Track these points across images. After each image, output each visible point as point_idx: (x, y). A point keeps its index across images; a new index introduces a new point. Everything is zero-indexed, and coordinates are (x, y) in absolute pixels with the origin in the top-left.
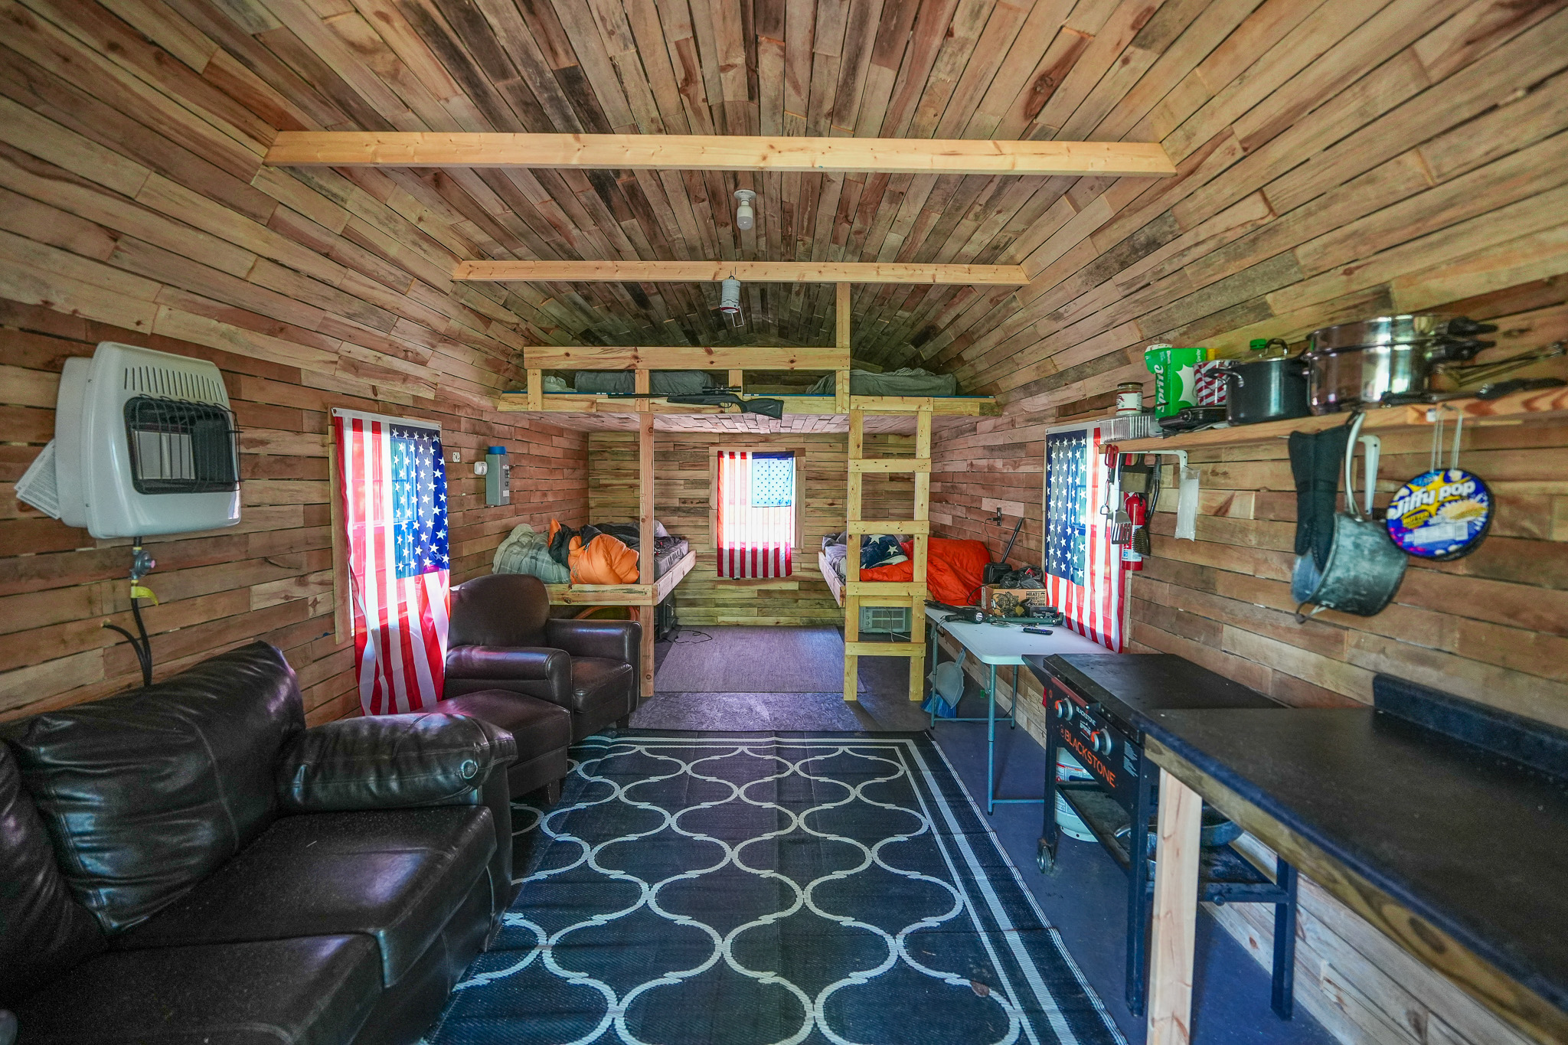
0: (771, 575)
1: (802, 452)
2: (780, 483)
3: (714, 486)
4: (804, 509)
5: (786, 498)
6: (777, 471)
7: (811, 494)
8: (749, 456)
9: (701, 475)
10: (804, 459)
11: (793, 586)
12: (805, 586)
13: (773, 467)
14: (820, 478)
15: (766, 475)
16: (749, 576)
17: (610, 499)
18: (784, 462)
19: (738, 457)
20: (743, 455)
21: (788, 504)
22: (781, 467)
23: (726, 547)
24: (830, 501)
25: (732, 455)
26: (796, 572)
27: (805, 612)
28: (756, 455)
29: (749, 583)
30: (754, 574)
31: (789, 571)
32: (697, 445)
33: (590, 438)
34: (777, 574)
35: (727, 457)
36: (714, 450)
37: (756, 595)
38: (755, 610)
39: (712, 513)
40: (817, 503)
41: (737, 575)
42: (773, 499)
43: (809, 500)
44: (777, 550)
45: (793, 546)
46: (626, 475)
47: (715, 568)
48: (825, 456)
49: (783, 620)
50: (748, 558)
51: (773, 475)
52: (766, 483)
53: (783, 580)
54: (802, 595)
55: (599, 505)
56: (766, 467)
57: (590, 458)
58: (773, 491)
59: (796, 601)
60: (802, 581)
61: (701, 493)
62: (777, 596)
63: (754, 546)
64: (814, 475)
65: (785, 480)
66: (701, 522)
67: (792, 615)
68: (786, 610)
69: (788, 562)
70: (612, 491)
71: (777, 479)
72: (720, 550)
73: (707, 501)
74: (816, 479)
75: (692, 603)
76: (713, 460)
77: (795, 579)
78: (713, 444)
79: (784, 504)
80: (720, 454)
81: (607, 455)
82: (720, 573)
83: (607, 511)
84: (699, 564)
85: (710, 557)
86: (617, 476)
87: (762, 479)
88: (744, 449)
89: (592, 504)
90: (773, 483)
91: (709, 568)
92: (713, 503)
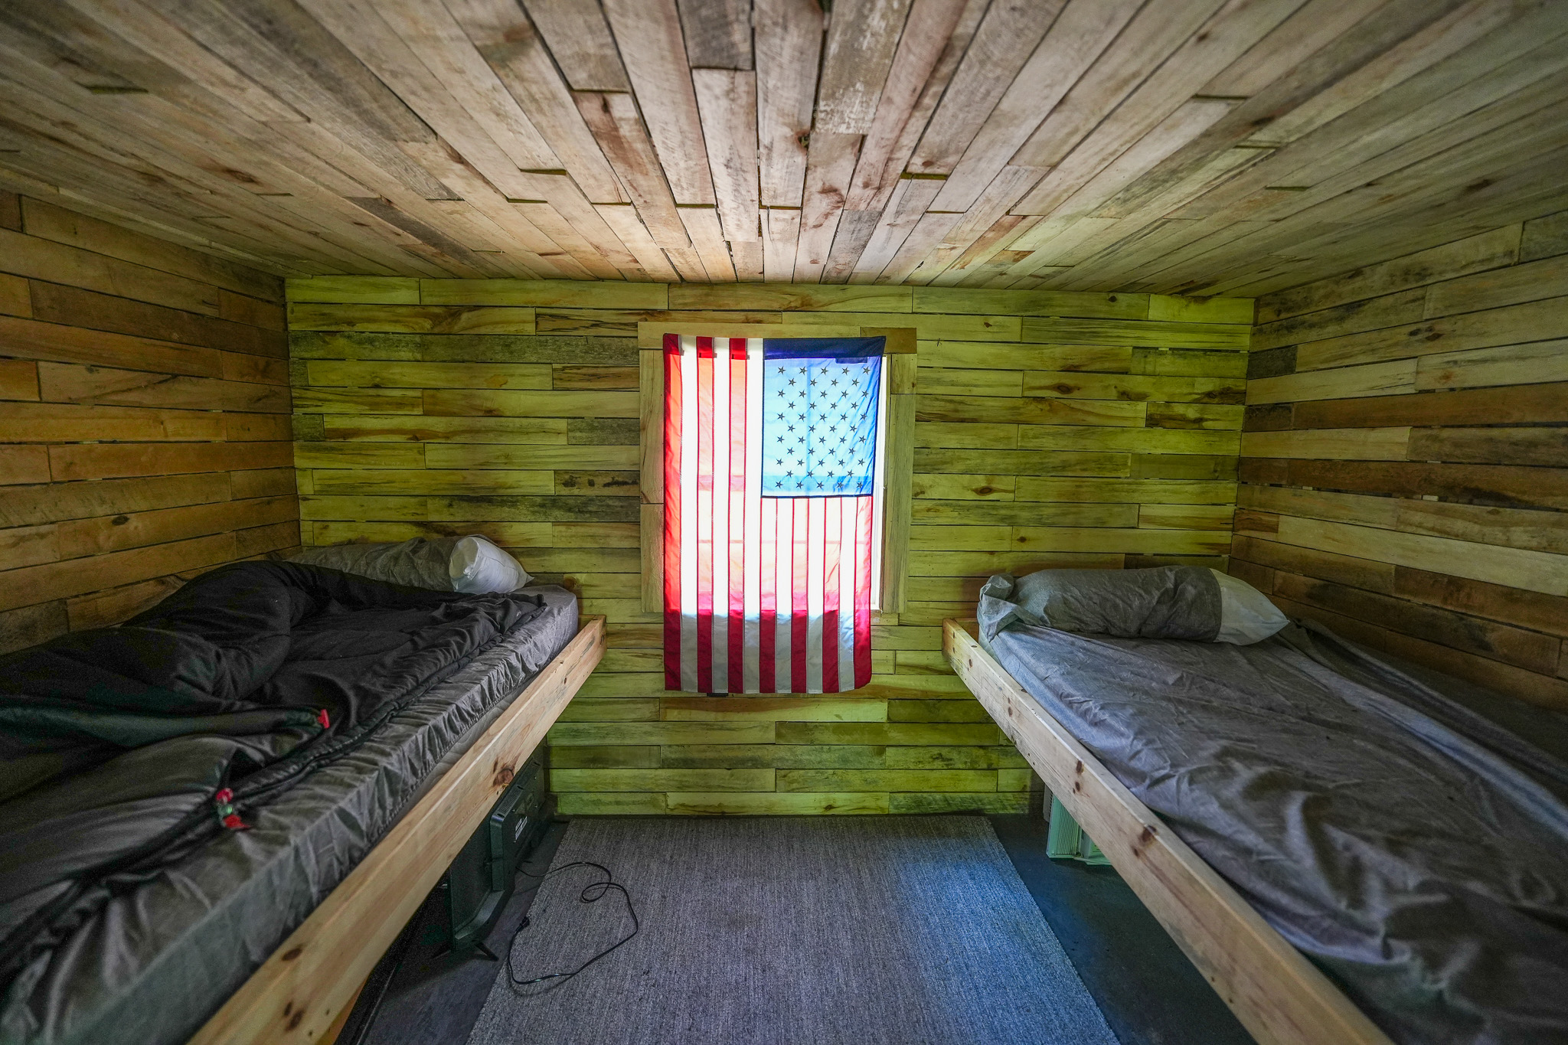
0: (815, 686)
1: (907, 340)
2: (843, 428)
3: (653, 434)
4: (908, 504)
5: (861, 472)
6: (834, 394)
7: (927, 462)
8: (755, 352)
9: (615, 403)
10: (912, 361)
11: (875, 712)
12: (903, 712)
13: (823, 383)
14: (954, 415)
15: (802, 406)
16: (751, 689)
17: (358, 471)
18: (855, 369)
19: (722, 353)
20: (738, 348)
21: (865, 489)
22: (845, 382)
23: (689, 608)
24: (981, 482)
25: (705, 348)
26: (882, 675)
27: (901, 779)
28: (777, 349)
29: (752, 705)
30: (767, 682)
31: (863, 674)
32: (606, 317)
33: (293, 294)
34: (831, 685)
35: (689, 353)
36: (651, 332)
37: (771, 736)
38: (770, 774)
39: (650, 514)
40: (941, 486)
41: (720, 685)
42: (821, 473)
43: (925, 479)
44: (831, 619)
45: (875, 606)
46: (400, 404)
47: (656, 664)
48: (970, 353)
49: (844, 801)
50: (751, 638)
51: (823, 406)
52: (801, 429)
53: (848, 697)
54: (895, 735)
55: (326, 491)
56: (802, 383)
57: (296, 352)
58: (821, 451)
59: (881, 750)
60: (895, 698)
61: (618, 456)
62: (828, 737)
63: (768, 605)
64: (937, 407)
65: (857, 422)
66: (617, 537)
67: (870, 788)
68: (854, 778)
69: (863, 648)
70: (361, 451)
71: (833, 418)
72: (672, 617)
73: (634, 478)
74: (943, 418)
75: (595, 758)
76: (650, 361)
77: (878, 694)
78: (651, 314)
79: (852, 490)
80: (671, 345)
81: (341, 342)
82: (673, 679)
83: (349, 506)
84: (613, 654)
85: (644, 634)
86: (376, 406)
87: (792, 417)
88: (740, 330)
89: (306, 485)
90: (822, 429)
91: (641, 664)
92: (652, 486)
